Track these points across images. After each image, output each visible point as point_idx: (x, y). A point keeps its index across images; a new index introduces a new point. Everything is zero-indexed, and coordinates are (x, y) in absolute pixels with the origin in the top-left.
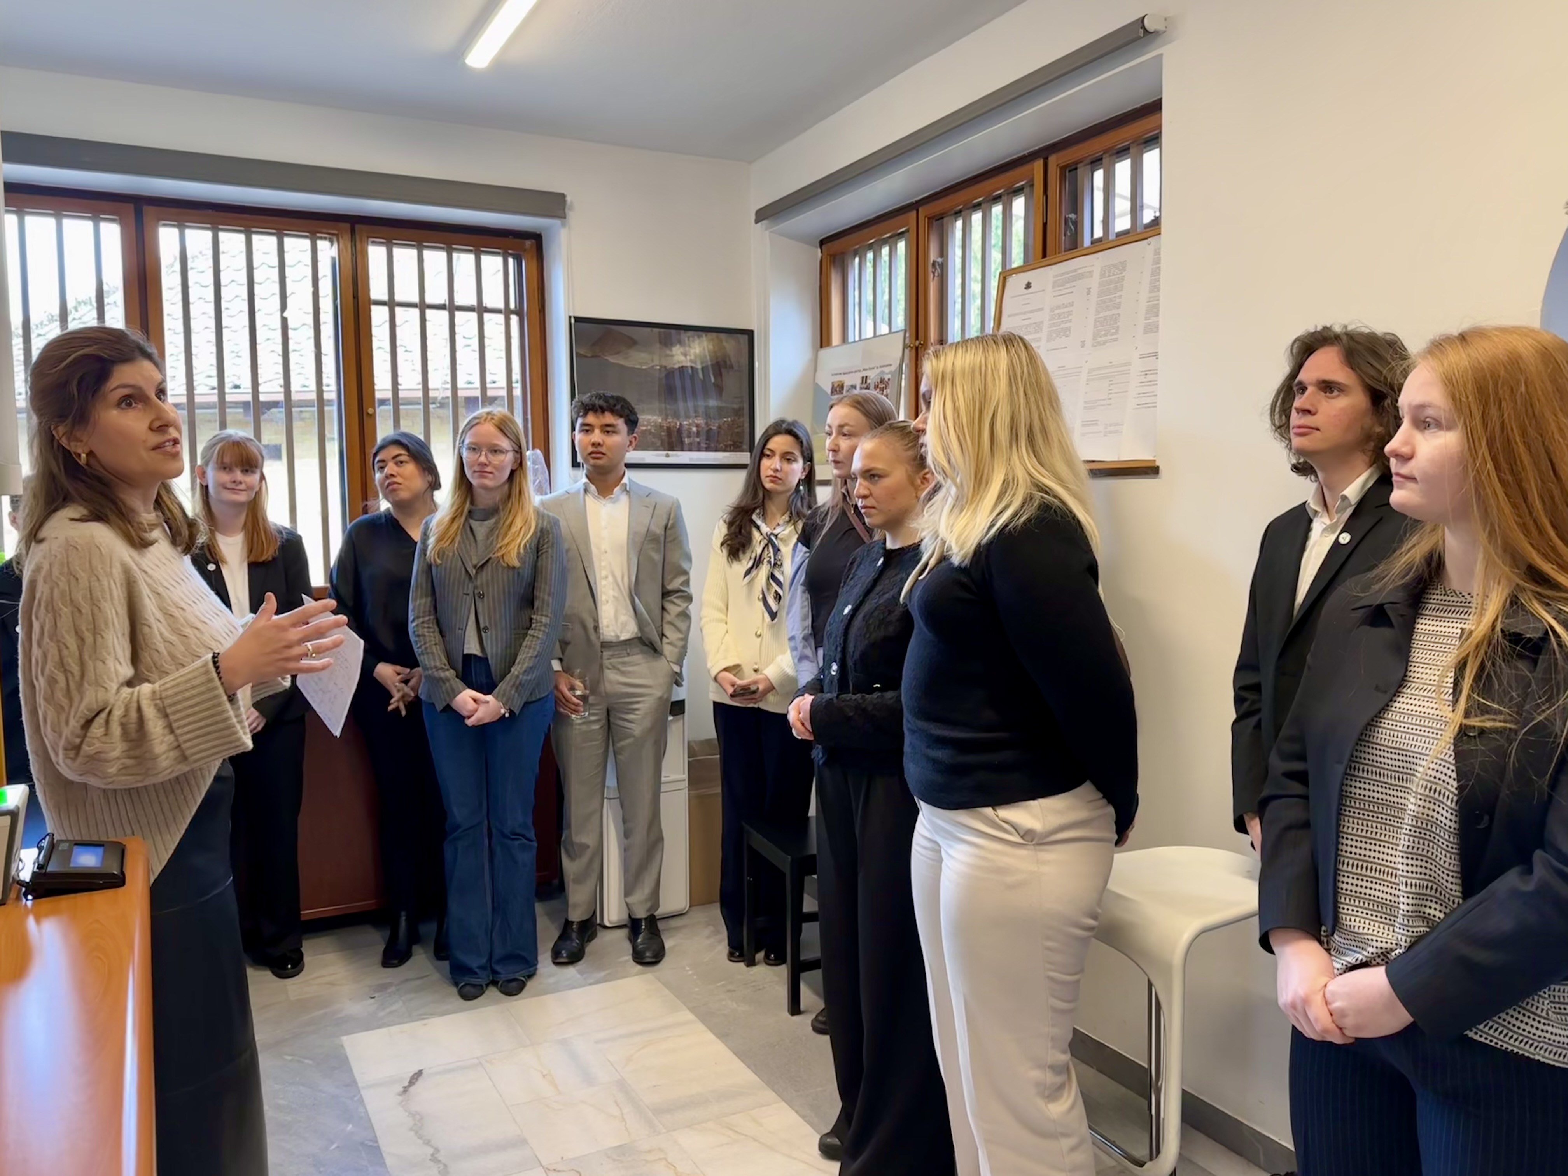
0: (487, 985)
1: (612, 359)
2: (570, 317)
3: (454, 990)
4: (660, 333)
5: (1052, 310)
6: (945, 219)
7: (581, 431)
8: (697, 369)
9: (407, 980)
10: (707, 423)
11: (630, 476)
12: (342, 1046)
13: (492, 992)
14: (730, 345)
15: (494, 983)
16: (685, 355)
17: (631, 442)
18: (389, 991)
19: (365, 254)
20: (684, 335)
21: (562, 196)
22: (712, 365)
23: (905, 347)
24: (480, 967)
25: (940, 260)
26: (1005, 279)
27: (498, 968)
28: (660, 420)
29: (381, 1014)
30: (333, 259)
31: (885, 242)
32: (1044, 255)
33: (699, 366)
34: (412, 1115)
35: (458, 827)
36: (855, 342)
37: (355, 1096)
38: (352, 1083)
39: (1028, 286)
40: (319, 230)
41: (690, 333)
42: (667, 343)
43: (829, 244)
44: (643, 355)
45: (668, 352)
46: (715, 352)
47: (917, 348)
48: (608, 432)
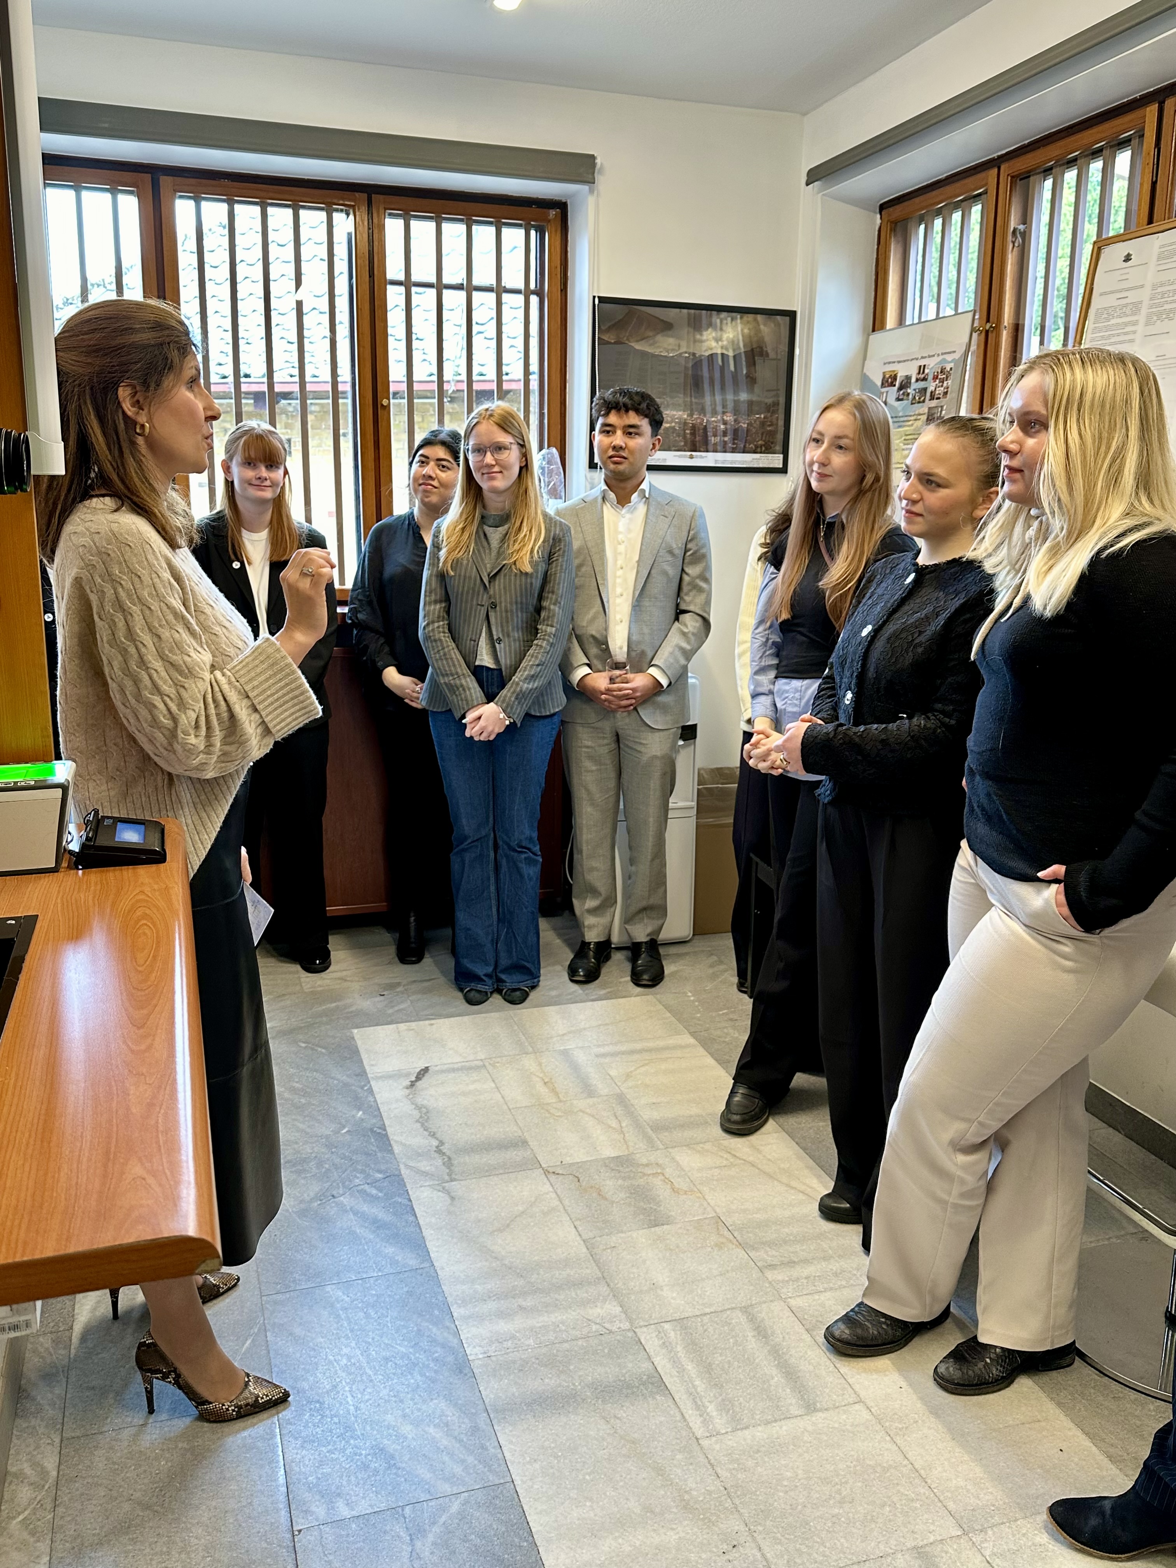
0: (492, 993)
1: (638, 346)
2: (594, 297)
3: (460, 995)
4: (689, 314)
5: (1154, 287)
6: (1031, 178)
7: (602, 432)
8: (728, 356)
9: (415, 981)
10: (735, 421)
11: (651, 481)
12: (353, 1038)
13: (496, 1000)
14: (767, 329)
15: (499, 991)
16: (717, 340)
17: (654, 444)
18: (398, 990)
19: (382, 227)
20: (716, 319)
21: (593, 157)
22: (745, 352)
23: (973, 330)
24: (485, 975)
25: (1021, 227)
26: (1099, 249)
27: (503, 977)
28: (685, 416)
29: (390, 1011)
30: (349, 234)
31: (956, 206)
32: (1150, 221)
33: (731, 354)
34: (419, 1108)
35: (466, 838)
36: (913, 324)
37: (365, 1085)
38: (362, 1073)
39: (1128, 258)
40: (335, 201)
41: (723, 315)
42: (696, 326)
43: (891, 209)
44: (671, 340)
45: (698, 337)
46: (750, 337)
47: (987, 332)
48: (630, 433)
